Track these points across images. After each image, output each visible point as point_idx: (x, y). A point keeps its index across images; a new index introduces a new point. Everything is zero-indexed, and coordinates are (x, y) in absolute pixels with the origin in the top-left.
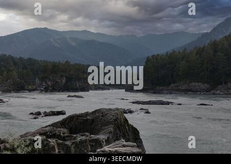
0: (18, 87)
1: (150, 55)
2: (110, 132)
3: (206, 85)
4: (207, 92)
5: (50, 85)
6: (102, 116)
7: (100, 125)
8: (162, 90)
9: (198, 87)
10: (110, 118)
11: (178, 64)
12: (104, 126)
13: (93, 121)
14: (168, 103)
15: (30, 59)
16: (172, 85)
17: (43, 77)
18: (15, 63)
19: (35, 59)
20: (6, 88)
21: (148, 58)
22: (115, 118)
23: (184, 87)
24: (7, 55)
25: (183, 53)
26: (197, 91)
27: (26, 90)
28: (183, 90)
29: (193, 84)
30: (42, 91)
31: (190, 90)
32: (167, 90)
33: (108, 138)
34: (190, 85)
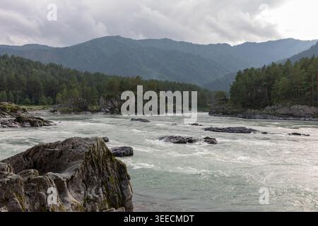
0: (80, 107)
1: (242, 69)
2: (77, 170)
3: (313, 108)
4: (314, 118)
5: (117, 106)
6: (73, 148)
7: (68, 160)
8: (254, 114)
9: (301, 111)
10: (81, 150)
11: (277, 81)
12: (73, 160)
13: (61, 153)
14: (250, 131)
15: (97, 75)
16: (268, 108)
17: (109, 96)
18: (79, 79)
19: (103, 75)
20: (66, 108)
21: (239, 73)
22: (87, 150)
23: (282, 111)
24: (72, 69)
25: (285, 66)
26: (301, 117)
27: (88, 111)
28: (282, 114)
29: (296, 107)
30: (107, 112)
31: (292, 115)
32: (260, 114)
33: (72, 177)
34: (292, 107)
